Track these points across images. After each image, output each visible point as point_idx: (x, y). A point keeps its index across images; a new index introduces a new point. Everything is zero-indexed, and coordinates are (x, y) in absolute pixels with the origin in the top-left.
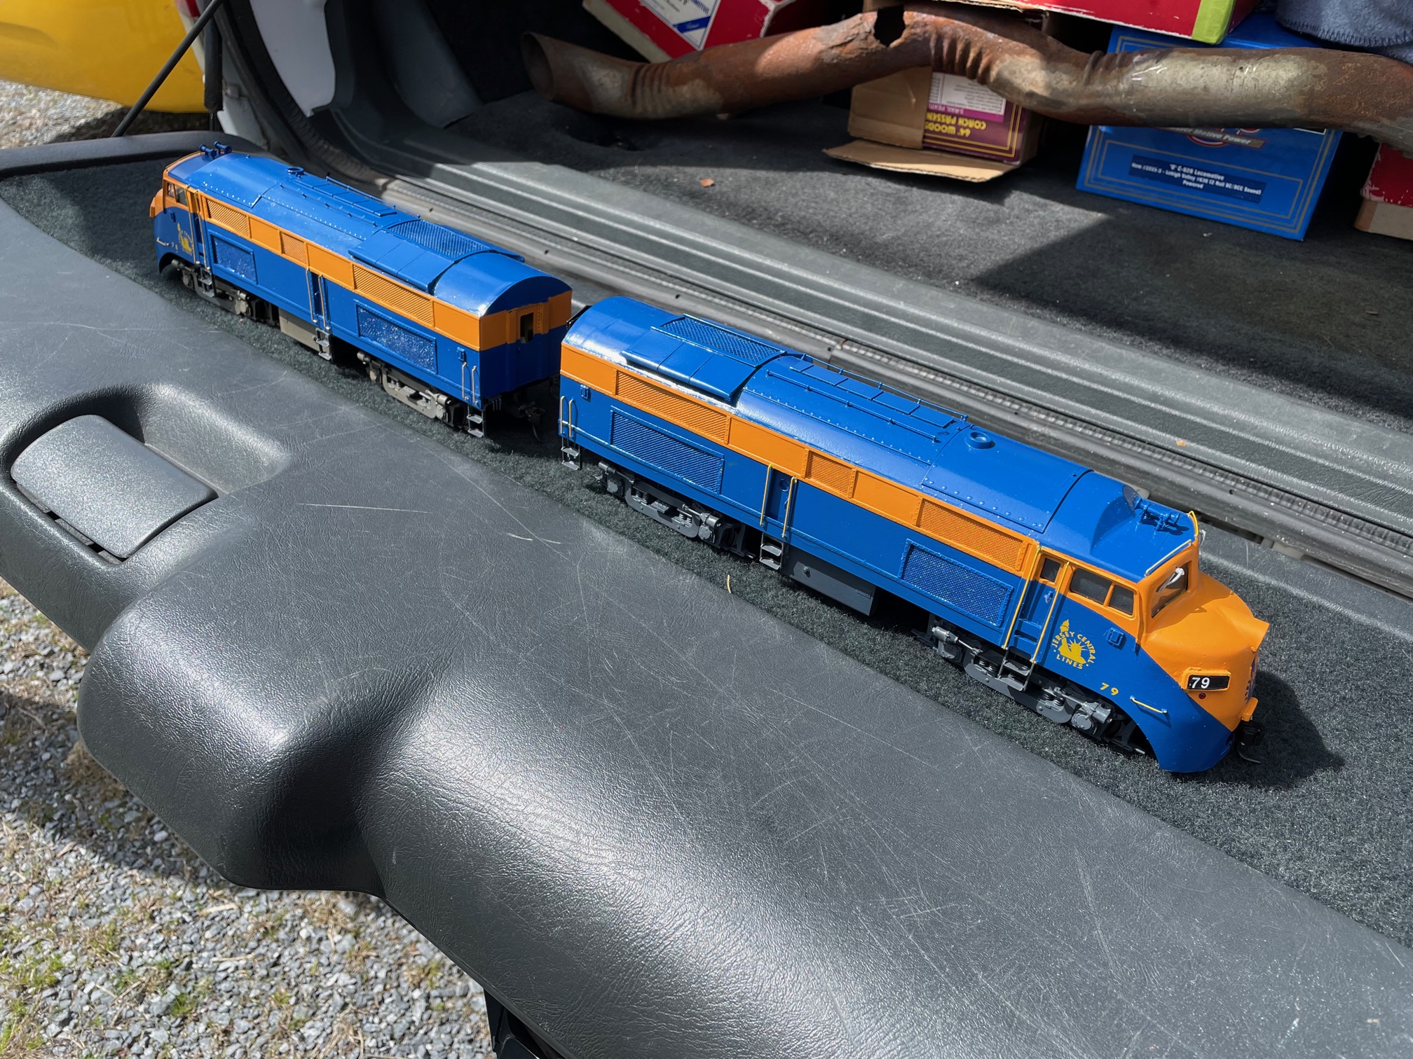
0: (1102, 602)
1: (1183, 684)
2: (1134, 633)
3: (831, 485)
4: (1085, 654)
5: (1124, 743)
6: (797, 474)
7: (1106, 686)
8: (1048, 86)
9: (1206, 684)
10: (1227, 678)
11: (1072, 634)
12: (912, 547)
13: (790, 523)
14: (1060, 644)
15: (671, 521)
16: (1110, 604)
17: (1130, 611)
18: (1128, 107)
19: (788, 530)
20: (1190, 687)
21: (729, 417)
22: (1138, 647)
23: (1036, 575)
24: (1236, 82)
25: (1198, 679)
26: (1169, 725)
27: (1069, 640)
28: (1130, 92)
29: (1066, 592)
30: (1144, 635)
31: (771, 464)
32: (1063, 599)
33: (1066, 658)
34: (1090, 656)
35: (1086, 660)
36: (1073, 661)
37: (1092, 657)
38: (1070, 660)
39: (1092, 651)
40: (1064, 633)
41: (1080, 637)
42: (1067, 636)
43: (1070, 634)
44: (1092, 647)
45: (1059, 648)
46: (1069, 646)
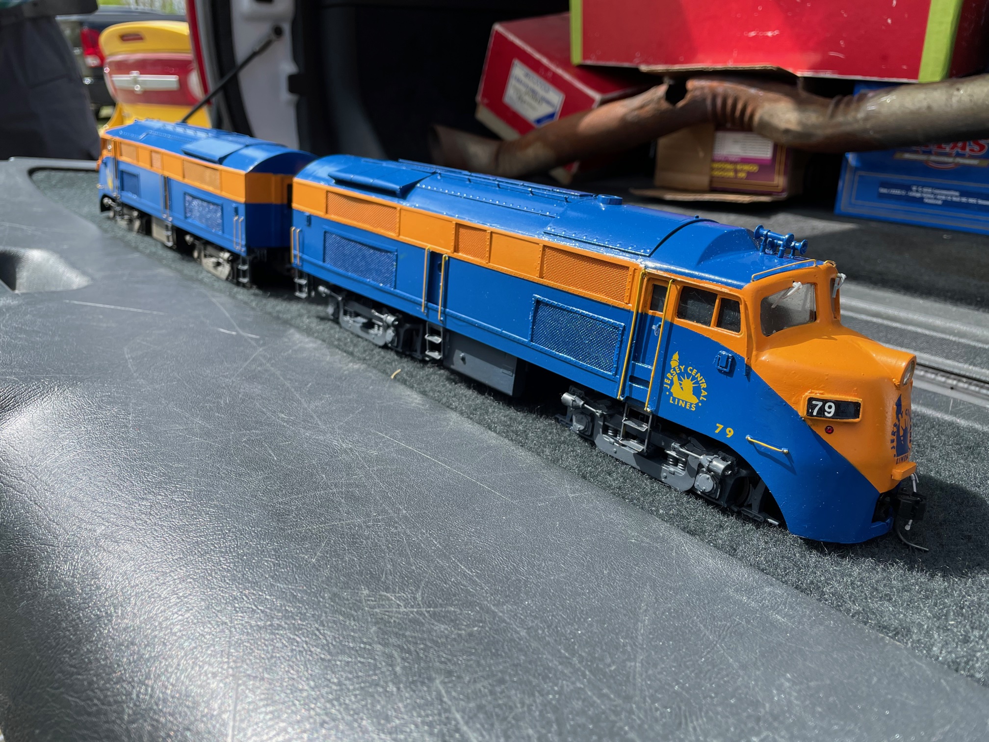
0: (708, 323)
1: (802, 411)
2: (741, 351)
3: (474, 256)
4: (697, 391)
5: (754, 512)
6: (446, 251)
7: (721, 427)
8: (800, 123)
9: (830, 412)
10: (857, 405)
11: (682, 368)
12: (538, 302)
13: (445, 305)
14: (672, 384)
15: (368, 333)
16: (719, 324)
17: (738, 330)
18: (865, 131)
19: (444, 313)
20: (810, 414)
21: (398, 209)
22: (749, 370)
23: (644, 306)
24: (954, 100)
25: (820, 404)
26: (792, 470)
27: (681, 375)
28: (866, 119)
29: (673, 319)
30: (754, 353)
31: (429, 247)
32: (670, 326)
33: (679, 400)
34: (701, 393)
35: (698, 398)
36: (686, 402)
37: (704, 393)
38: (683, 401)
39: (704, 386)
40: (674, 368)
41: (690, 370)
42: (678, 372)
43: (680, 369)
44: (703, 381)
45: (670, 388)
46: (681, 384)
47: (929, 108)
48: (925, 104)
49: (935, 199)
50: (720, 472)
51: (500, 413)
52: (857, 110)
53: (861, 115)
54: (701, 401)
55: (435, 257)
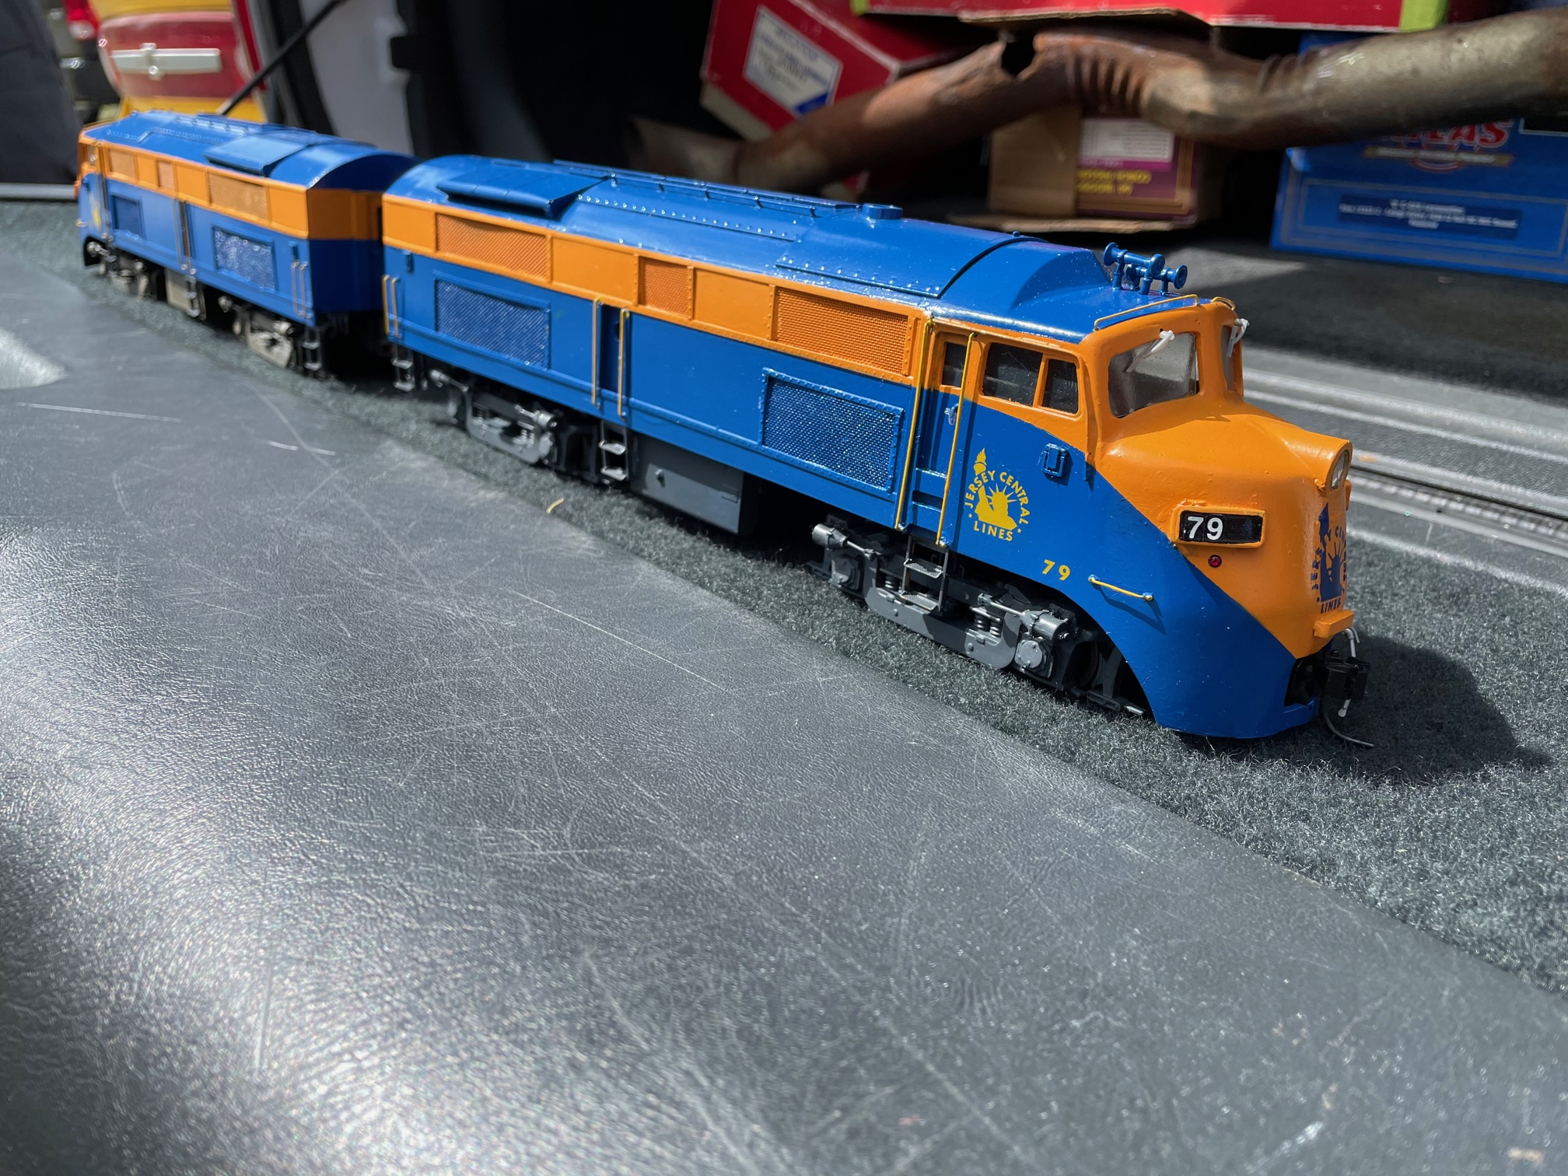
0: (1028, 401)
1: (1172, 533)
2: (1080, 443)
3: (670, 308)
4: (1014, 511)
5: (1107, 696)
6: (625, 303)
7: (1051, 564)
8: (1214, 101)
9: (1216, 532)
10: (1257, 520)
11: (992, 474)
12: (771, 380)
13: (628, 392)
14: (976, 501)
15: (511, 443)
16: (1047, 402)
17: (1074, 409)
18: (1316, 111)
19: (626, 405)
20: (1184, 537)
21: (549, 237)
22: (1091, 471)
23: (933, 378)
24: (1454, 58)
25: (1200, 520)
26: (1158, 626)
27: (990, 486)
28: (1318, 92)
29: (976, 396)
30: (1099, 445)
31: (600, 297)
32: (973, 408)
33: (987, 525)
34: (1021, 512)
35: (1017, 521)
36: (999, 529)
37: (1025, 512)
38: (993, 527)
39: (1024, 501)
40: (979, 476)
41: (1004, 477)
42: (986, 481)
43: (988, 477)
44: (1024, 493)
45: (975, 507)
46: (990, 501)
47: (1415, 72)
48: (1408, 66)
49: (1428, 220)
50: (1051, 635)
51: (719, 561)
52: (1303, 77)
53: (1308, 86)
54: (1020, 526)
55: (609, 313)
